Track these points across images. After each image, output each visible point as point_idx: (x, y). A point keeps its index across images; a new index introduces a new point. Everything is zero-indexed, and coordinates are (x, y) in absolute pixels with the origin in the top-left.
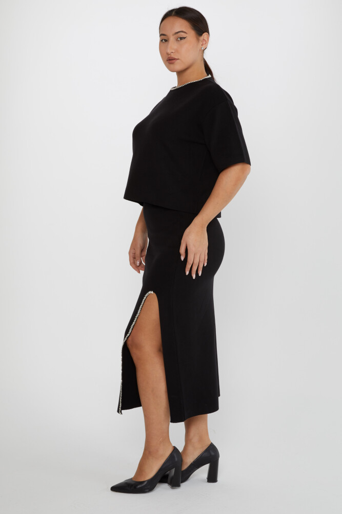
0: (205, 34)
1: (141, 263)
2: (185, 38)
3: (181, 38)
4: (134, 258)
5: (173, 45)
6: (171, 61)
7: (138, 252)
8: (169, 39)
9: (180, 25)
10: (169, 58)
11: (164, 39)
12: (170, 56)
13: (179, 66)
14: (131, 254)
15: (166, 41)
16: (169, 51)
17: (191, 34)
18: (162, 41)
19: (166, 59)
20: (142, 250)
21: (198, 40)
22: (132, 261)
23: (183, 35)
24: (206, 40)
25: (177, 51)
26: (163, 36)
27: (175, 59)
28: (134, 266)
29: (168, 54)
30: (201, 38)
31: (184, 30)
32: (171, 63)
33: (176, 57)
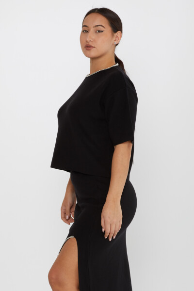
0: (119, 32)
1: (70, 217)
2: (102, 31)
3: (99, 31)
4: (65, 214)
5: (92, 36)
6: (87, 48)
7: (68, 208)
8: (89, 30)
9: (101, 20)
10: (87, 45)
11: (85, 30)
12: (88, 43)
13: (94, 53)
14: (63, 211)
15: (87, 32)
16: (88, 40)
17: (108, 29)
18: (83, 31)
19: (84, 46)
20: (71, 207)
21: (113, 35)
22: (63, 216)
23: (101, 28)
24: (119, 37)
25: (94, 41)
26: (84, 27)
27: (91, 47)
28: (65, 220)
29: (87, 41)
30: (116, 34)
31: (103, 25)
32: (87, 50)
33: (93, 46)
